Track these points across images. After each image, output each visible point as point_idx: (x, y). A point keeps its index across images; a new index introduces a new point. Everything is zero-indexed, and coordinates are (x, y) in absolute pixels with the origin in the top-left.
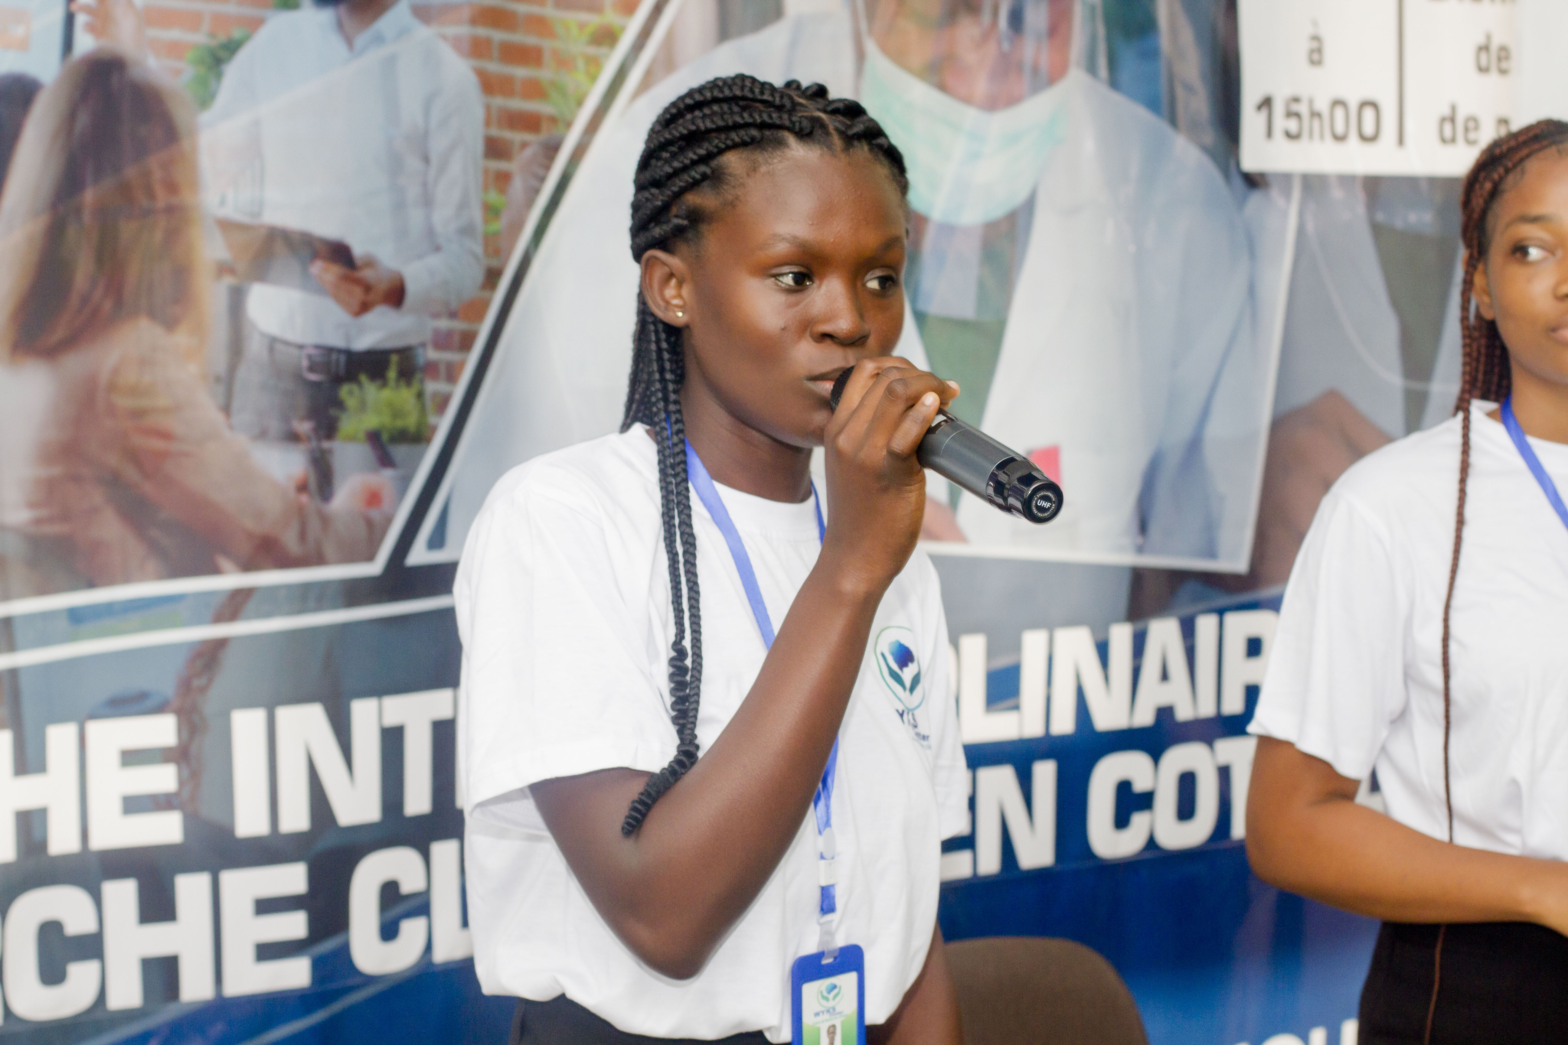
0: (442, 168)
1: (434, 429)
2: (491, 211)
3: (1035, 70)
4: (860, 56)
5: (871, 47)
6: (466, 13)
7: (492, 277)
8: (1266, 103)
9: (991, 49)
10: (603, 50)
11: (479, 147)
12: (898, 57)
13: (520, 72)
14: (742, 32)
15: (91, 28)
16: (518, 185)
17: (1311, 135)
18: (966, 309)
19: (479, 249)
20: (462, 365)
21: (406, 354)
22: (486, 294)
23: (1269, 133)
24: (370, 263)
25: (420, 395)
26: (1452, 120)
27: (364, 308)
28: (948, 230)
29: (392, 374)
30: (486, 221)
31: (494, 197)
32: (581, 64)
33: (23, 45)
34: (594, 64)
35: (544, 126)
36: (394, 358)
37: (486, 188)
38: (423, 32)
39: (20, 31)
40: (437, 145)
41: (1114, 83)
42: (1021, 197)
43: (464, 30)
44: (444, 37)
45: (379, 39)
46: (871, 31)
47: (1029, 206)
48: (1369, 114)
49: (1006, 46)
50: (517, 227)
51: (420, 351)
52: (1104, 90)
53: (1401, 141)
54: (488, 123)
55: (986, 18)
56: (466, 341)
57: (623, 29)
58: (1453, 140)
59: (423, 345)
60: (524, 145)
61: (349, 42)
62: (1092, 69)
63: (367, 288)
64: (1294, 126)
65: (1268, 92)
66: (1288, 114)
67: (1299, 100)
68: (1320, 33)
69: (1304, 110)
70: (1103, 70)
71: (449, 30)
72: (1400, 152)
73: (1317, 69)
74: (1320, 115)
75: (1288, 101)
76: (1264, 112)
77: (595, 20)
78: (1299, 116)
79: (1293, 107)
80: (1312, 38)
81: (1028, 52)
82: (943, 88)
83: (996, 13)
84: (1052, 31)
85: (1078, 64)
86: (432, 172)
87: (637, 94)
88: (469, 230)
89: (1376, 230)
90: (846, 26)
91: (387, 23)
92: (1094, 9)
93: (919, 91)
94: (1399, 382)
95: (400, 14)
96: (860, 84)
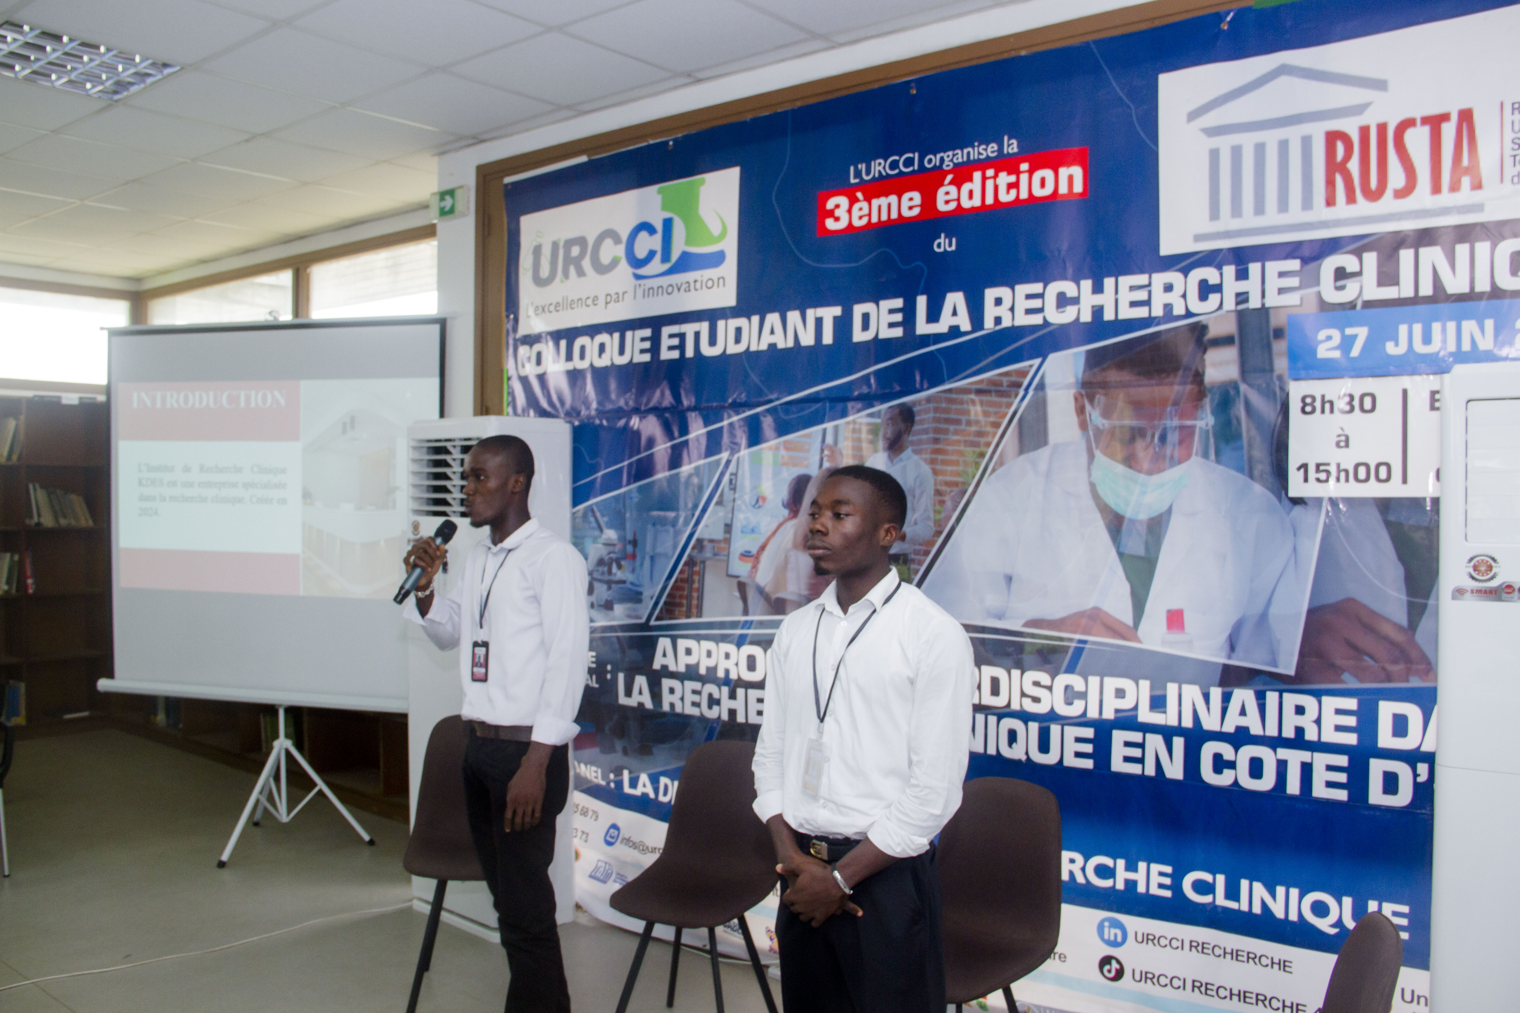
0: (920, 499)
3: (1172, 457)
4: (1091, 457)
5: (1098, 453)
6: (929, 451)
7: (939, 533)
8: (1304, 467)
9: (1151, 451)
10: (979, 460)
11: (933, 492)
12: (1111, 456)
14: (1029, 451)
15: (828, 461)
16: (947, 504)
17: (1338, 480)
18: (1141, 551)
19: (932, 524)
20: (924, 561)
21: (906, 555)
23: (1306, 480)
25: (909, 569)
28: (1132, 521)
29: (901, 561)
31: (938, 508)
32: (973, 465)
33: (807, 466)
34: (977, 465)
35: (960, 485)
36: (902, 557)
37: (935, 505)
38: (916, 457)
39: (806, 462)
40: (918, 492)
41: (1218, 461)
42: (1165, 508)
43: (928, 456)
44: (922, 459)
45: (901, 460)
46: (1098, 447)
47: (1169, 511)
48: (1383, 470)
49: (1157, 449)
50: (949, 518)
51: (909, 555)
52: (1214, 465)
53: (1405, 481)
55: (1148, 439)
56: (927, 553)
57: (987, 452)
59: (910, 553)
60: (951, 492)
61: (892, 461)
62: (1206, 455)
64: (1323, 476)
65: (1305, 461)
66: (1318, 470)
67: (1328, 464)
68: (1346, 432)
69: (1333, 469)
70: (1212, 456)
71: (924, 456)
72: (1405, 486)
73: (1344, 450)
74: (1347, 472)
75: (1318, 466)
76: (1302, 470)
77: (978, 450)
78: (1328, 472)
79: (1321, 468)
80: (1339, 436)
81: (1168, 451)
82: (1130, 467)
83: (1153, 436)
84: (1181, 442)
85: (1197, 454)
86: (916, 500)
87: (990, 474)
88: (928, 518)
89: (1388, 524)
90: (1083, 446)
91: (904, 455)
92: (1208, 431)
93: (1120, 469)
94: (1404, 598)
95: (908, 452)
96: (1091, 467)
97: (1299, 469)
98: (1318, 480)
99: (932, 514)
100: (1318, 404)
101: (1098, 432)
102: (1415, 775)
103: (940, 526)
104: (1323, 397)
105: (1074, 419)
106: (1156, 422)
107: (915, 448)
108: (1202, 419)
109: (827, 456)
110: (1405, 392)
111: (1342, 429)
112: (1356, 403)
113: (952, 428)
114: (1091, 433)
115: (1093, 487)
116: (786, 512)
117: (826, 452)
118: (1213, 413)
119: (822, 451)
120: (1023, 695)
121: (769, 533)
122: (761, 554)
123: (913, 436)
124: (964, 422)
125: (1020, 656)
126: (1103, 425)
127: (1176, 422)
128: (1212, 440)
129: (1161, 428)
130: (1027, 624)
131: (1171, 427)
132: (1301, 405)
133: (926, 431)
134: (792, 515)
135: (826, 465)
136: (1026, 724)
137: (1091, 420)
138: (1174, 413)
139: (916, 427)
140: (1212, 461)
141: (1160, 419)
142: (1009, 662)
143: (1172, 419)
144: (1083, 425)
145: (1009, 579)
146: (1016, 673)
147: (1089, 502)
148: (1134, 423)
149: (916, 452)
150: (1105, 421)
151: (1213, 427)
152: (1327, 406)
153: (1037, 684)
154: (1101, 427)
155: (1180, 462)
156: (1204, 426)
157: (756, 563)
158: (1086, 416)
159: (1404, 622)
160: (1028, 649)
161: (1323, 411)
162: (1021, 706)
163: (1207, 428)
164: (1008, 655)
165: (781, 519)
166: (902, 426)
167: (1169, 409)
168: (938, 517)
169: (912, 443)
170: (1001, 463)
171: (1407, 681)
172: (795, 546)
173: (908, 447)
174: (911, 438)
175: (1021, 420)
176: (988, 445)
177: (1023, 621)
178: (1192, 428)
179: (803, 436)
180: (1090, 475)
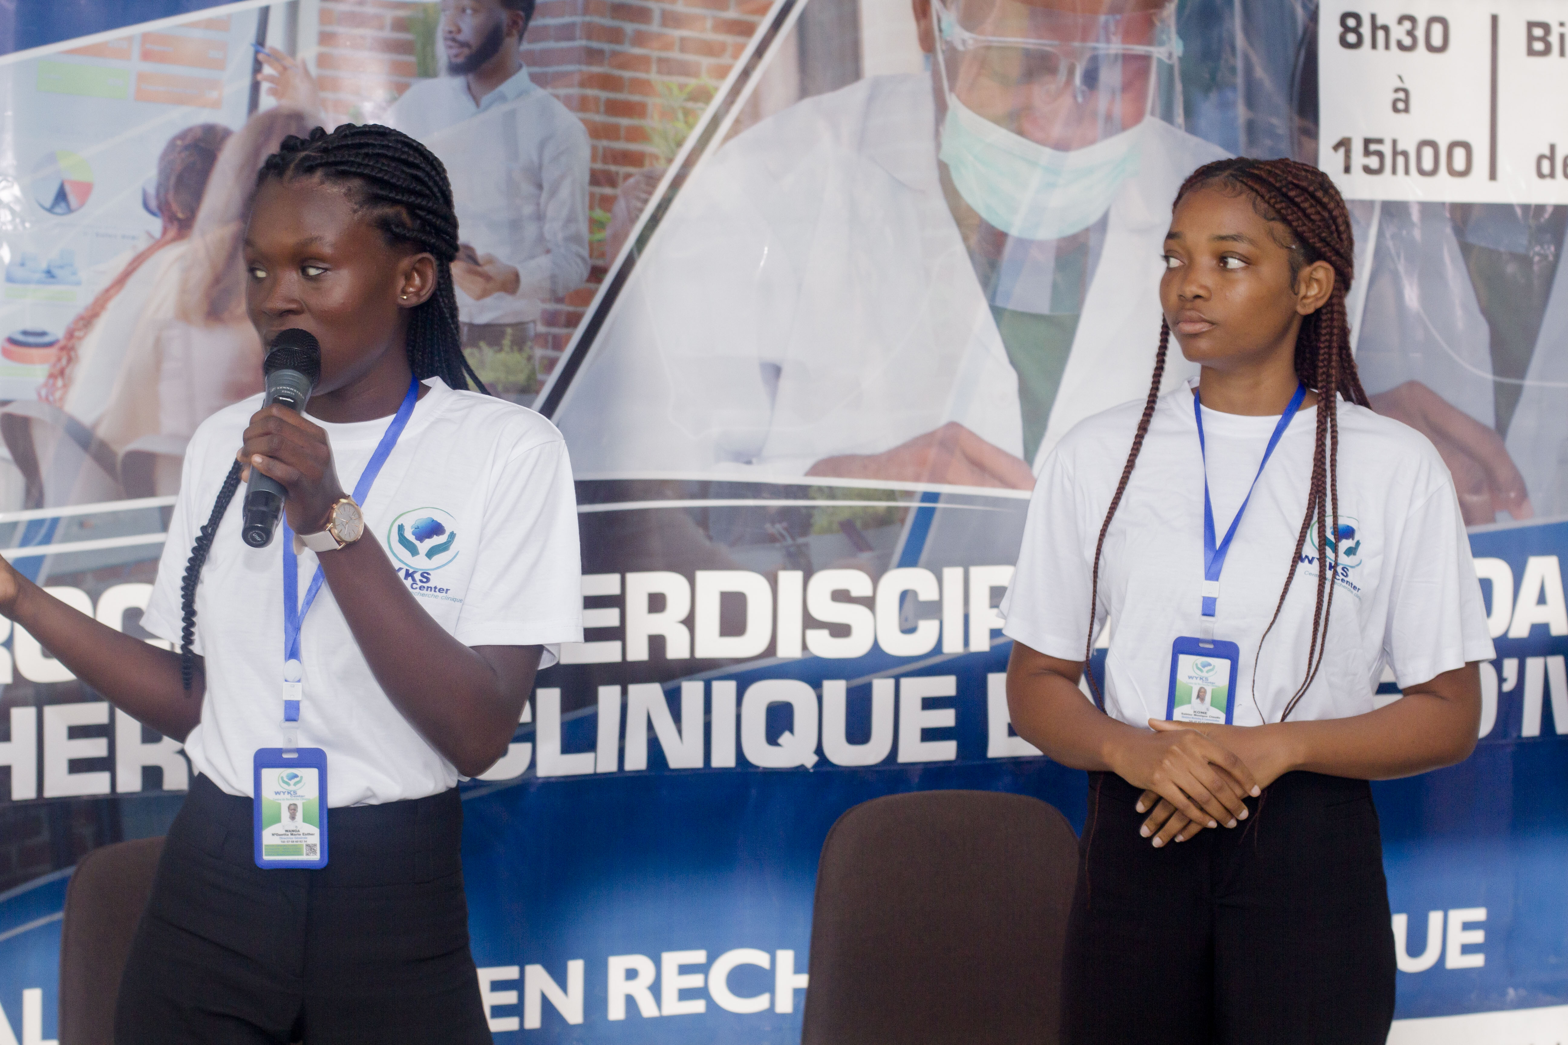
0: (553, 193)
1: (542, 384)
2: (595, 224)
3: (1109, 118)
4: (941, 108)
5: (952, 101)
6: (577, 78)
7: (597, 273)
8: (1344, 144)
9: (1066, 102)
10: (700, 105)
11: (587, 178)
12: (979, 108)
13: (624, 122)
15: (273, 92)
16: (621, 206)
17: (1394, 171)
18: (1041, 306)
19: (585, 253)
20: (568, 338)
21: (519, 326)
22: (592, 286)
23: (1347, 168)
24: (491, 260)
25: (530, 358)
26: (1552, 158)
27: (484, 294)
28: (1023, 243)
29: (506, 342)
30: (591, 231)
31: (599, 214)
32: (680, 116)
33: (216, 105)
34: (690, 117)
35: (647, 162)
36: (509, 331)
37: (591, 208)
38: (540, 93)
39: (215, 94)
40: (549, 176)
42: (1094, 218)
43: (574, 92)
44: (557, 97)
45: (503, 98)
46: (952, 89)
47: (1102, 224)
48: (1459, 154)
49: (1080, 99)
50: (622, 238)
51: (531, 326)
52: (1183, 135)
53: (1493, 176)
54: (594, 158)
55: (1062, 76)
56: (573, 320)
57: (716, 89)
58: (1552, 175)
59: (534, 322)
60: (628, 176)
61: (476, 101)
62: (1168, 116)
63: (488, 278)
64: (1374, 162)
65: (1347, 134)
66: (1367, 153)
67: (1380, 141)
68: (1407, 85)
69: (1387, 149)
70: (1180, 119)
71: (562, 92)
72: (1493, 183)
73: (1403, 116)
74: (1405, 154)
75: (1367, 142)
76: (1342, 151)
77: (692, 83)
78: (1380, 154)
79: (1373, 147)
80: (1397, 90)
81: (1102, 101)
82: (1021, 133)
83: (1071, 72)
84: (1126, 87)
85: (1153, 114)
86: (545, 195)
87: (727, 138)
88: (575, 239)
89: (1466, 249)
90: (927, 84)
91: (508, 87)
92: (1171, 68)
93: (1002, 136)
94: (1488, 376)
95: (521, 78)
96: (941, 129)
97: (1336, 148)
98: (1367, 170)
99: (583, 227)
100: (1366, 30)
101: (953, 58)
102: (1501, 680)
103: (602, 255)
104: (1373, 17)
105: (910, 26)
106: (1077, 44)
107: (536, 69)
108: (1161, 44)
109: (271, 79)
110: (1495, 19)
111: (1400, 78)
112: (1420, 33)
113: (629, 27)
114: (941, 58)
115: (943, 169)
116: (156, 225)
117: (267, 70)
118: (1182, 34)
119: (257, 66)
120: (809, 622)
121: (106, 282)
122: (80, 339)
123: (532, 41)
124: (656, 15)
125: (801, 540)
126: (964, 42)
127: (1116, 47)
128: (1178, 87)
129: (1088, 55)
130: (820, 468)
131: (1108, 55)
132: (1340, 29)
133: (566, 33)
134: (172, 233)
135: (267, 102)
136: (817, 686)
137: (940, 30)
138: (1112, 28)
139: (536, 22)
140: (1180, 127)
141: (1084, 39)
142: (774, 555)
143: (1108, 41)
144: (927, 41)
145: (775, 371)
146: (790, 580)
147: (939, 205)
148: (1032, 43)
149: (539, 80)
150: (967, 35)
151: (1180, 59)
152: (1381, 34)
153: (841, 596)
154: (960, 47)
155: (1124, 127)
156: (1164, 57)
157: (64, 361)
158: (931, 23)
159: (1489, 421)
160: (820, 521)
161: (1374, 46)
162: (805, 647)
163: (1170, 62)
164: (772, 539)
165: (142, 245)
166: (504, 16)
167: (1102, 18)
168: (599, 236)
169: (533, 59)
170: (754, 113)
171: (1493, 520)
172: (184, 315)
173: (521, 67)
174: (525, 46)
175: (802, 20)
176: (722, 72)
177: (809, 463)
178: (1146, 59)
179: (210, 24)
180: (938, 146)
